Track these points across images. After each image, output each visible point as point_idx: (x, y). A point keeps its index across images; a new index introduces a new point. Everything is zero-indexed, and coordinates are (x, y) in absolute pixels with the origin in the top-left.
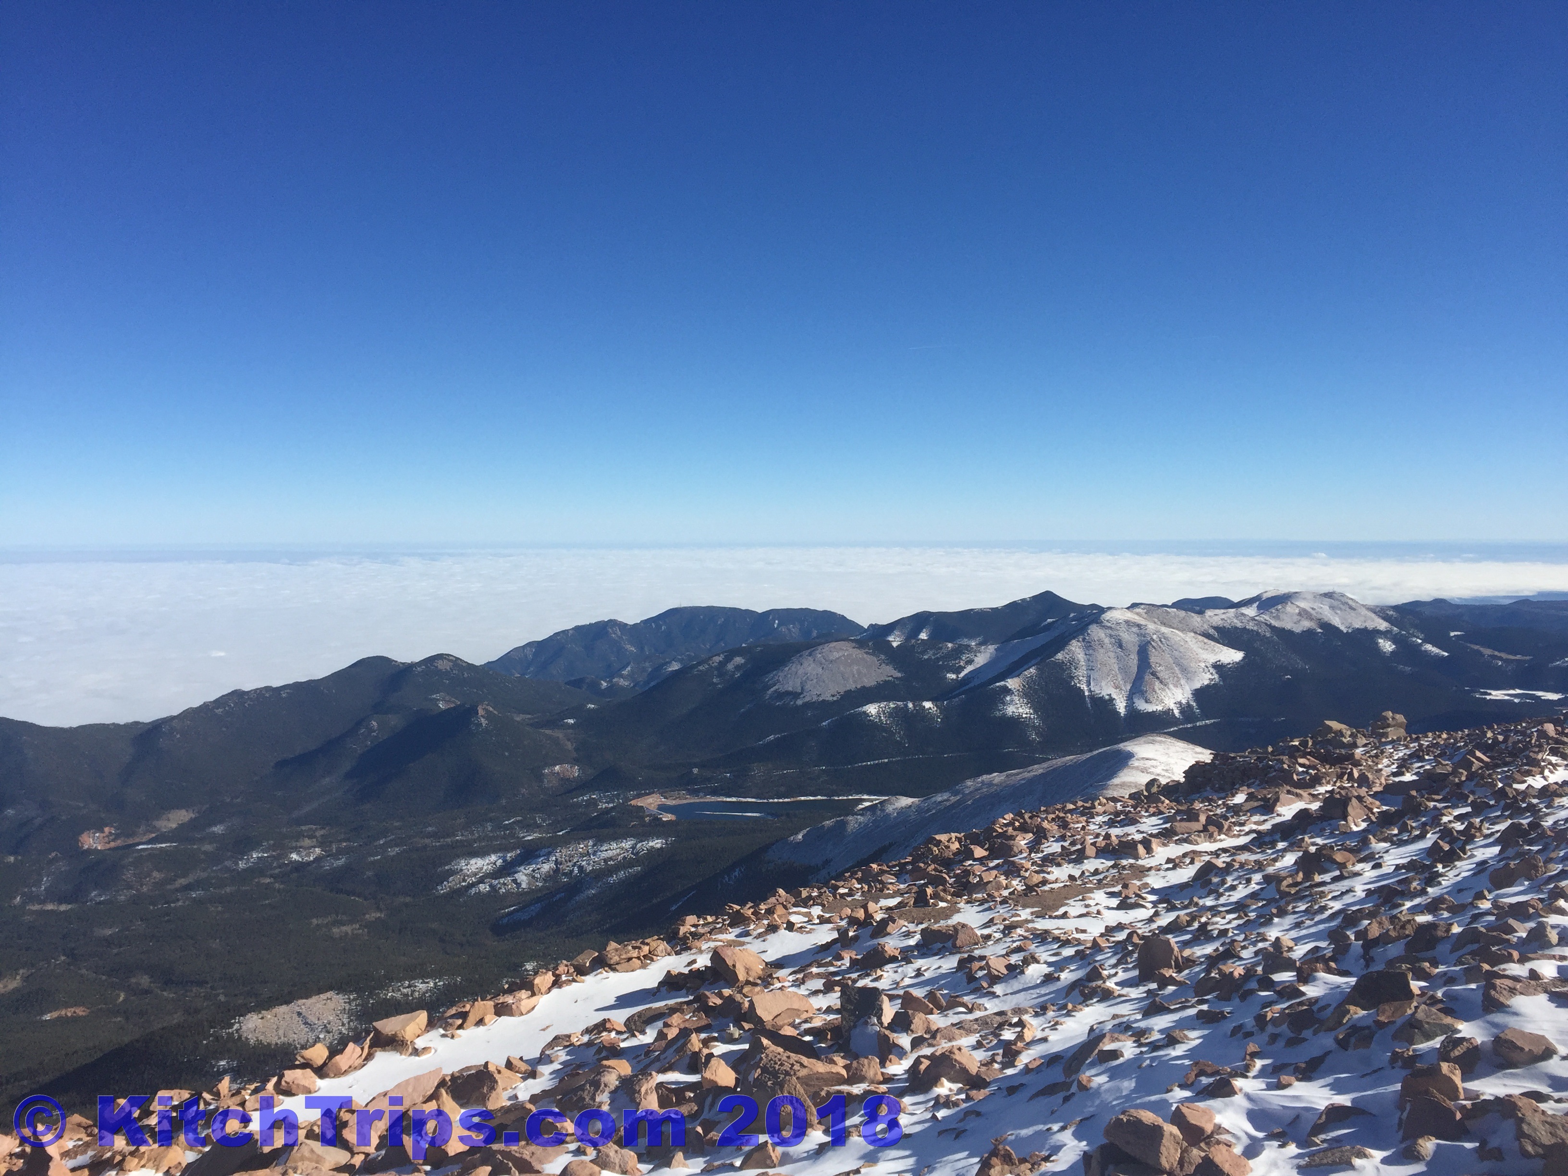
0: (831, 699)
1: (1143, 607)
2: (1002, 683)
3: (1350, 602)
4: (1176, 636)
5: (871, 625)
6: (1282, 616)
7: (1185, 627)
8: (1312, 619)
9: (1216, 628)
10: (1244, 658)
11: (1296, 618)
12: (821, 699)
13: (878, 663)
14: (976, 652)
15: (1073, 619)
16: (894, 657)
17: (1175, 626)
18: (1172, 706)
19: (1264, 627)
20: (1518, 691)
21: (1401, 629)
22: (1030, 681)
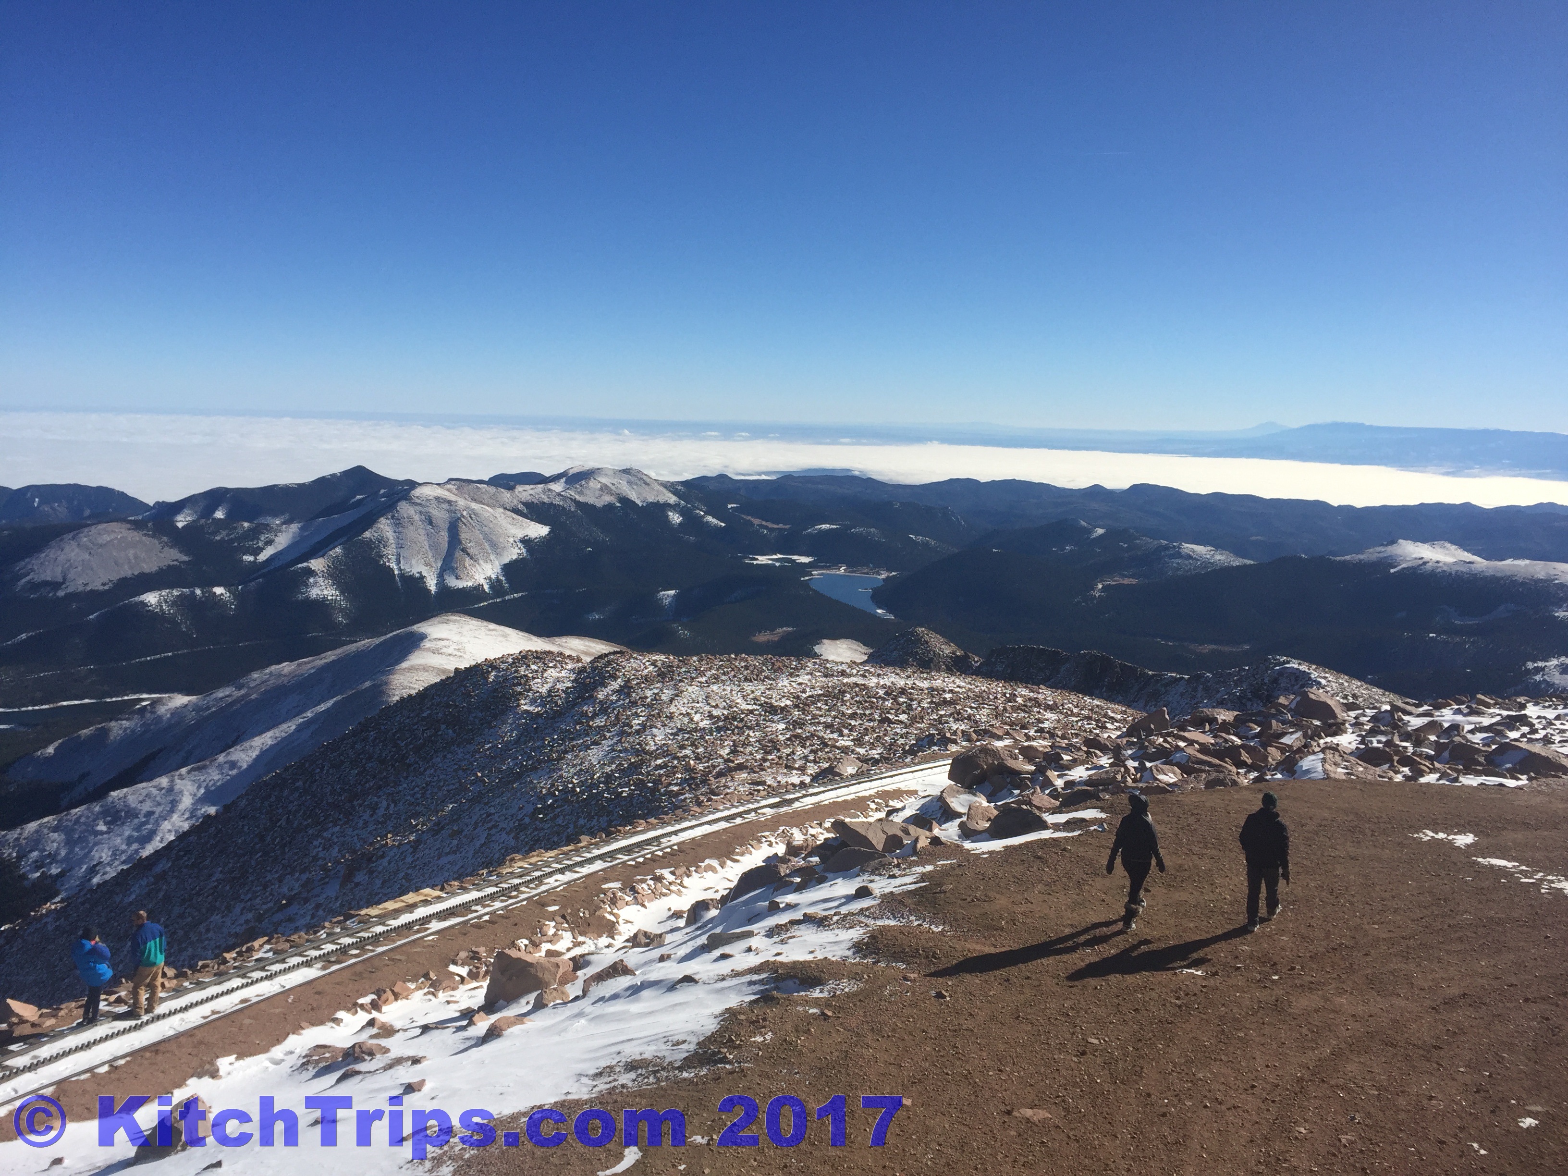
0: (101, 588)
1: (453, 482)
2: (305, 565)
3: (645, 478)
4: (486, 511)
5: (157, 503)
6: (585, 491)
7: (495, 503)
8: (612, 494)
9: (525, 504)
10: (550, 532)
11: (598, 493)
12: (88, 588)
13: (159, 547)
14: (277, 531)
15: (383, 496)
16: (179, 538)
17: (486, 502)
18: (482, 581)
19: (569, 501)
20: (779, 556)
21: (687, 503)
22: (336, 560)
